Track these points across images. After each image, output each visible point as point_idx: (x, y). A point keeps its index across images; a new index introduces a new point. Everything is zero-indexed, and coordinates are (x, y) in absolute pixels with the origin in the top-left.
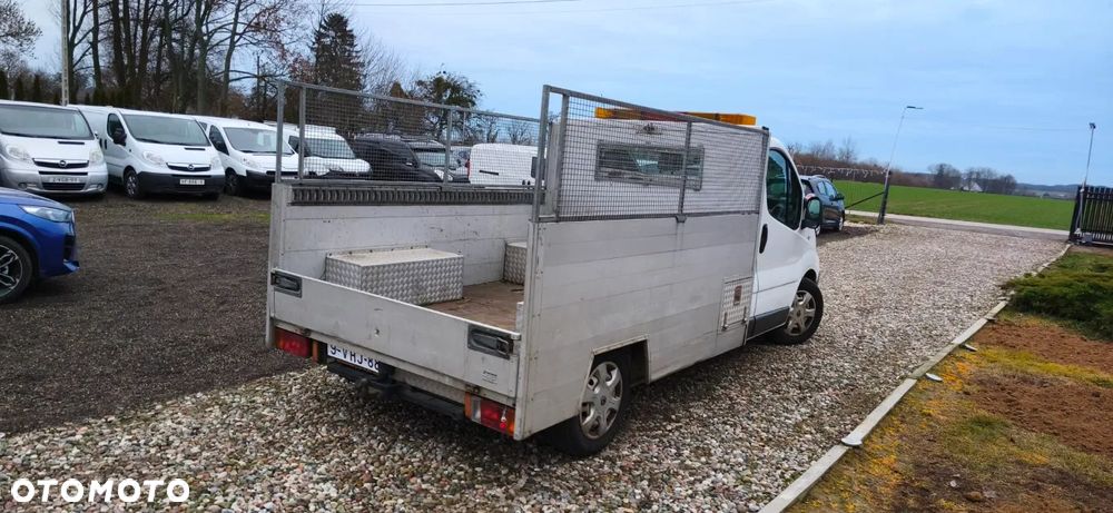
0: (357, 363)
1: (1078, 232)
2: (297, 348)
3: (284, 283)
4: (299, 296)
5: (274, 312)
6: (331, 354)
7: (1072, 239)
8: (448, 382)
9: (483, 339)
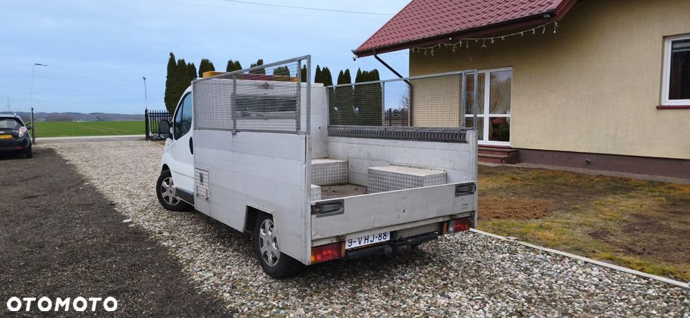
0: (370, 243)
1: (151, 134)
2: (330, 255)
3: (327, 208)
4: (342, 213)
5: (316, 234)
6: (347, 247)
7: (148, 138)
8: (441, 220)
9: (462, 190)
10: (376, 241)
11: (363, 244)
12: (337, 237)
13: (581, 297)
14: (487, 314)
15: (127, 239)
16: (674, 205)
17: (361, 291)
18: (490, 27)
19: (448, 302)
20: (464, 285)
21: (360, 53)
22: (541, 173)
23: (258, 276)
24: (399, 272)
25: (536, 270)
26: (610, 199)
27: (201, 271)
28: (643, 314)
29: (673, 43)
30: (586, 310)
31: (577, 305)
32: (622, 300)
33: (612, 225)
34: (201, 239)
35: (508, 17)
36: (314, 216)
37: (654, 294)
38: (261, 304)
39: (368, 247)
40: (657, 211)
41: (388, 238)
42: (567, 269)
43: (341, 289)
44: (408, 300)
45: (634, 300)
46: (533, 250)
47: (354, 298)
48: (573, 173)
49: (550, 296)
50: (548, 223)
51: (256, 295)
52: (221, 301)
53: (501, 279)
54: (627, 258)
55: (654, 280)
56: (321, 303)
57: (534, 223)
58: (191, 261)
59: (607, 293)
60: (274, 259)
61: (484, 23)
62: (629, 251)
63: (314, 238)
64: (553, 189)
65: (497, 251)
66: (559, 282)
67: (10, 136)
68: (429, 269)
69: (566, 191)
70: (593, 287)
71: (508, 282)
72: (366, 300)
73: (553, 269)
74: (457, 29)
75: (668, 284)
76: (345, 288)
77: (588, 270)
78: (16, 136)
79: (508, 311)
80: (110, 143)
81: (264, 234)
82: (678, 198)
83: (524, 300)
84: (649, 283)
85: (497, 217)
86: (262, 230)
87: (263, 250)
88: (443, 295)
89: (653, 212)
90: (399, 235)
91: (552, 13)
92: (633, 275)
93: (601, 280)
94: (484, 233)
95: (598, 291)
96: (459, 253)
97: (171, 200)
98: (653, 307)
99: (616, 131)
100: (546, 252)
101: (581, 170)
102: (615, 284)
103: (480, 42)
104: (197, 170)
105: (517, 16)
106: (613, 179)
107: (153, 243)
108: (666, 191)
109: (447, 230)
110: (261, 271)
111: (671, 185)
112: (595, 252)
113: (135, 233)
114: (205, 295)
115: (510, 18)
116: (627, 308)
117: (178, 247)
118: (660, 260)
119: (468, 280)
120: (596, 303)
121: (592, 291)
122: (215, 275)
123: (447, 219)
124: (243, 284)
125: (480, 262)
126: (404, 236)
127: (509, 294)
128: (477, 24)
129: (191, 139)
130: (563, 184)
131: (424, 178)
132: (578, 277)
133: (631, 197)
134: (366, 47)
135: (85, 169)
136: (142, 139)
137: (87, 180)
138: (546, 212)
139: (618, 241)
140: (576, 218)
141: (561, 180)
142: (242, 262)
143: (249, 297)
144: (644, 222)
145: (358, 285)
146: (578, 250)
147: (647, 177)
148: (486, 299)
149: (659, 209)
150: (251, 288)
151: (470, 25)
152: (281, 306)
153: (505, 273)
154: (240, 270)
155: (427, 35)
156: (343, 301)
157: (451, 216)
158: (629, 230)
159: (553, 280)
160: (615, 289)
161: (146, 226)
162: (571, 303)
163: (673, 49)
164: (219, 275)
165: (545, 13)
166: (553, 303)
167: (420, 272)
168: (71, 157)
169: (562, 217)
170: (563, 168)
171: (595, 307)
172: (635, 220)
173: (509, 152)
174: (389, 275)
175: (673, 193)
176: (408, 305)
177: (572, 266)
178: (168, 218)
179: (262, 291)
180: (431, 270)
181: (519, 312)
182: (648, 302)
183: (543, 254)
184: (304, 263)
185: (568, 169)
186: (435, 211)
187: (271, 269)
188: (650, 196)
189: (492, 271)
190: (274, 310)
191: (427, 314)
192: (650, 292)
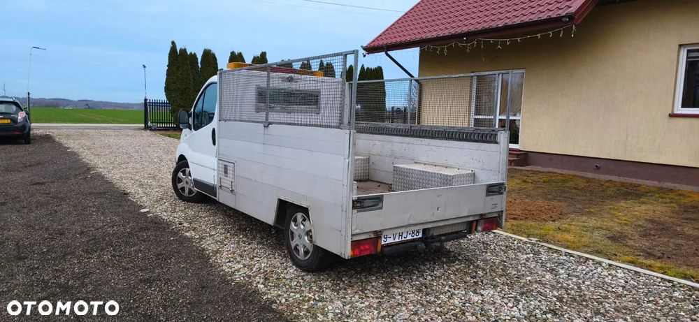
0: (404, 239)
1: (149, 124)
2: (367, 250)
3: (368, 203)
4: (381, 208)
5: (356, 229)
6: (383, 243)
7: (146, 128)
8: (471, 219)
9: (493, 190)
10: (409, 237)
11: (397, 240)
12: (375, 232)
13: (610, 298)
14: (522, 312)
15: (147, 229)
16: (685, 211)
17: (394, 286)
18: (506, 28)
19: (481, 299)
20: (494, 283)
21: (371, 49)
22: (551, 176)
23: (288, 269)
24: (428, 269)
25: (562, 271)
26: (622, 204)
27: (229, 262)
28: (672, 315)
29: (689, 51)
30: (616, 310)
31: (607, 305)
32: (649, 302)
33: (628, 230)
34: (223, 231)
35: (526, 19)
36: (355, 211)
37: (680, 297)
38: (298, 296)
39: (402, 243)
40: (670, 217)
41: (420, 235)
42: (592, 271)
43: (374, 284)
44: (441, 296)
45: (661, 301)
46: (556, 251)
47: (388, 293)
48: (582, 177)
49: (580, 296)
50: (566, 226)
51: (291, 287)
52: (256, 291)
53: (529, 278)
54: (648, 262)
55: (679, 283)
56: (357, 297)
57: (551, 225)
58: (217, 252)
59: (634, 294)
60: (306, 253)
61: (501, 24)
62: (649, 255)
63: (354, 232)
64: (564, 192)
65: (520, 252)
66: (587, 283)
67: (9, 121)
68: (457, 267)
69: (578, 195)
70: (621, 289)
71: (536, 282)
72: (400, 295)
73: (578, 270)
74: (472, 28)
75: (693, 287)
76: (377, 283)
77: (613, 272)
78: (14, 121)
79: (541, 309)
80: (108, 132)
81: (295, 228)
82: (689, 204)
83: (555, 299)
84: (674, 286)
85: (515, 219)
86: (293, 224)
87: (293, 244)
88: (475, 292)
89: (667, 218)
90: (431, 232)
91: (571, 17)
92: (657, 278)
93: (626, 282)
94: (505, 234)
95: (625, 292)
96: (483, 252)
97: (187, 191)
98: (681, 309)
99: (627, 137)
100: (569, 253)
101: (590, 175)
102: (641, 286)
103: (496, 43)
104: (221, 162)
105: (535, 18)
106: (623, 184)
107: (175, 233)
108: (677, 198)
109: (476, 230)
110: (290, 264)
111: (680, 192)
112: (616, 255)
113: (156, 223)
114: (239, 285)
115: (527, 20)
116: (656, 309)
117: (201, 238)
118: (681, 264)
119: (497, 279)
120: (625, 304)
121: (620, 293)
122: (245, 267)
123: (477, 218)
124: (275, 277)
125: (505, 262)
126: (435, 234)
127: (541, 294)
128: (494, 25)
129: (214, 131)
130: (574, 188)
131: (453, 177)
132: (604, 278)
133: (643, 203)
134: (376, 43)
135: (88, 157)
136: (140, 129)
137: (93, 168)
138: (561, 215)
139: (637, 245)
140: (592, 222)
141: (571, 184)
142: (269, 254)
143: (284, 289)
144: (660, 228)
145: (389, 280)
146: (598, 253)
147: (656, 183)
148: (519, 297)
149: (672, 215)
150: (284, 280)
151: (486, 26)
152: (317, 299)
153: (532, 273)
154: (269, 263)
155: (441, 34)
156: (378, 295)
157: (481, 215)
158: (645, 235)
159: (580, 281)
160: (642, 291)
161: (165, 216)
162: (601, 303)
163: (688, 58)
164: (250, 267)
165: (563, 17)
166: (584, 303)
167: (449, 269)
168: (73, 145)
169: (578, 221)
170: (572, 172)
171: (625, 308)
172: (650, 226)
173: (518, 155)
174: (419, 271)
175: (683, 200)
176: (443, 301)
177: (596, 268)
178: (185, 209)
179: (295, 283)
180: (459, 268)
181: (553, 310)
182: (675, 304)
183: (566, 256)
184: (343, 256)
185: (578, 173)
186: (467, 210)
187: (302, 262)
188: (662, 202)
189: (519, 271)
190: (312, 302)
191: (463, 310)
192: (676, 294)
